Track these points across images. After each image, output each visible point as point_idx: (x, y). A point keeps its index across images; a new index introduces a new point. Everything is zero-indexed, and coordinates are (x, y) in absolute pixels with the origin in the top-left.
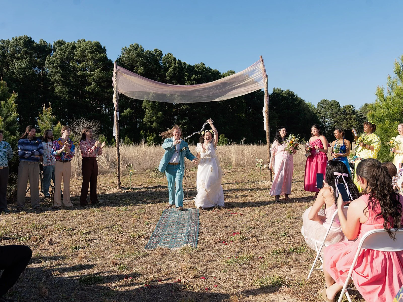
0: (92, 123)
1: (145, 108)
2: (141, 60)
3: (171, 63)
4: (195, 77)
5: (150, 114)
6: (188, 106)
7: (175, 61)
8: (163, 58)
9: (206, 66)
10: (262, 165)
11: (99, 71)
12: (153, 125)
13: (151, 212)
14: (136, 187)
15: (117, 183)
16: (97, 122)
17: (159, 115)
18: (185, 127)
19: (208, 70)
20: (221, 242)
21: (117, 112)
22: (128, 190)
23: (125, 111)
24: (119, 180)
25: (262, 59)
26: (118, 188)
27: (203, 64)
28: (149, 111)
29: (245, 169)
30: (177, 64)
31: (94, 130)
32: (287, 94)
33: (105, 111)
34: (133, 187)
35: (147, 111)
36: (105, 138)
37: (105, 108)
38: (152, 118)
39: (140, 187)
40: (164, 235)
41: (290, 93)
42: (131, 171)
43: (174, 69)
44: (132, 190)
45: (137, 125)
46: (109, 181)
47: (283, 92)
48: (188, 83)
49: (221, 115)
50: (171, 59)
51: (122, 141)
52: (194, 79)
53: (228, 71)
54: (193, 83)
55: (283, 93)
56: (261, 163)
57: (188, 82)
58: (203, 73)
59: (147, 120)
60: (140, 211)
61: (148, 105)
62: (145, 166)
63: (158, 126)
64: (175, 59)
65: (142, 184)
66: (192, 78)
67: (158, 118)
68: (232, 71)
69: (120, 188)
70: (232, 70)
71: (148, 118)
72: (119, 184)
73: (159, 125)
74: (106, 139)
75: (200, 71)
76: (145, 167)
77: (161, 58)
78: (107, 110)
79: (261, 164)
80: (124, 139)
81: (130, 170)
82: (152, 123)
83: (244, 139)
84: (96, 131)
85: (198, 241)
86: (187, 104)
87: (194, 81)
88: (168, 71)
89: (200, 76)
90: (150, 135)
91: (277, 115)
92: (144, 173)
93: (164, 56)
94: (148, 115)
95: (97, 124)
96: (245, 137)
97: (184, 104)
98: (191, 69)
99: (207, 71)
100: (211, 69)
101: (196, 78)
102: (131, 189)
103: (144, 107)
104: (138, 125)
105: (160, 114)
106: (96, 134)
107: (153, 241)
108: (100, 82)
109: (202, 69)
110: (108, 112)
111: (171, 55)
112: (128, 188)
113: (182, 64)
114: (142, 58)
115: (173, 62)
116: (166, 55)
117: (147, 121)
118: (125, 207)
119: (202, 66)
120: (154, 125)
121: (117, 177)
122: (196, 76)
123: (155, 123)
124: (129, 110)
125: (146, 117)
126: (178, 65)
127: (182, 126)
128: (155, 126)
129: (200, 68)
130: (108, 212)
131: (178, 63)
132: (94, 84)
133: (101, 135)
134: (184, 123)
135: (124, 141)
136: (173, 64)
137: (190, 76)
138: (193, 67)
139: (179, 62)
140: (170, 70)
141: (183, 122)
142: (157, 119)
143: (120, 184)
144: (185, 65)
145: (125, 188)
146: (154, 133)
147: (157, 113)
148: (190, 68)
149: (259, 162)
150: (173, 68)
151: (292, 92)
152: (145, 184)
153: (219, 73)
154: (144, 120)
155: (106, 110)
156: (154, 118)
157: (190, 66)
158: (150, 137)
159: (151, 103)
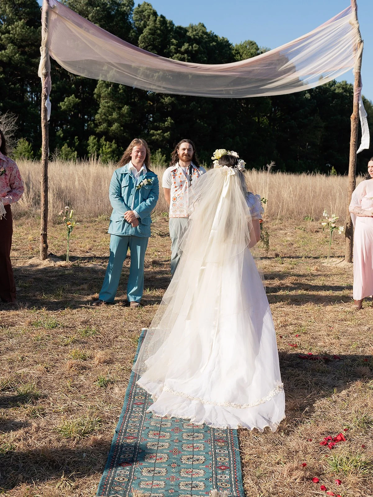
0: (6, 118)
1: (99, 96)
2: (96, 10)
3: (148, 20)
4: (188, 48)
5: (107, 108)
6: (173, 99)
7: (156, 18)
8: (135, 11)
9: (208, 31)
10: (335, 227)
11: (22, 25)
12: (112, 128)
13: (111, 338)
14: (78, 256)
15: (41, 246)
16: (14, 117)
17: (124, 111)
18: (166, 134)
19: (211, 37)
20: (307, 479)
21: (46, 99)
22: (63, 263)
23: (66, 100)
24: (45, 242)
25: (356, 4)
26: (41, 258)
27: (203, 26)
28: (107, 102)
29: (285, 226)
30: (158, 23)
31: (9, 130)
32: (343, 88)
33: (32, 98)
34: (73, 254)
35: (103, 102)
36: (29, 145)
37: (31, 92)
38: (112, 115)
39: (88, 255)
40: (148, 434)
41: (348, 87)
42: (70, 224)
43: (153, 32)
44: (71, 263)
45: (84, 125)
46: (25, 237)
47: (335, 84)
48: (176, 57)
49: (228, 118)
50: (148, 12)
51: (58, 152)
52: (186, 51)
53: (245, 41)
54: (184, 58)
55: (337, 86)
56: (334, 223)
57: (175, 55)
58: (202, 41)
59: (103, 117)
60: (86, 332)
61: (105, 91)
62: (97, 206)
63: (121, 130)
64: (155, 14)
65: (90, 249)
66: (183, 49)
67: (121, 115)
68: (251, 42)
69: (47, 258)
70: (251, 40)
71: (105, 114)
72: (45, 249)
73: (122, 128)
74: (31, 147)
75: (196, 38)
76: (97, 209)
77: (131, 9)
78: (35, 97)
79: (333, 225)
80: (61, 148)
81: (68, 223)
82: (110, 124)
83: (272, 163)
84: (12, 131)
85: (243, 465)
86: (172, 96)
87: (186, 55)
88: (142, 33)
89: (195, 47)
90: (106, 145)
91: (323, 124)
92: (95, 221)
93: (136, 6)
94: (103, 109)
95: (14, 120)
96: (273, 160)
97: (167, 95)
98: (181, 33)
99: (208, 38)
100: (216, 36)
101: (190, 49)
102: (68, 262)
103: (97, 95)
104: (86, 126)
105: (125, 109)
106: (12, 137)
107: (119, 458)
108: (24, 47)
109: (201, 35)
110: (36, 100)
111: (148, 5)
112: (63, 258)
113: (167, 23)
114: (98, 8)
115: (152, 18)
116: (139, 6)
117: (103, 119)
118: (53, 316)
119: (201, 29)
120: (115, 126)
121: (42, 234)
122: (189, 45)
123: (116, 124)
124: (73, 98)
125: (101, 112)
126: (160, 24)
127: (161, 133)
128: (116, 129)
129: (197, 33)
130: (12, 329)
131: (160, 21)
132: (10, 48)
133: (22, 140)
134: (165, 127)
135: (61, 152)
136: (152, 23)
137: (179, 45)
138: (186, 30)
139: (162, 19)
140: (146, 31)
141: (164, 125)
142: (119, 117)
143: (47, 248)
144: (171, 26)
145: (55, 256)
146: (114, 141)
147: (120, 108)
148: (180, 31)
149: (330, 220)
150: (150, 29)
151: (351, 85)
152: (97, 250)
153: (230, 45)
154: (97, 116)
155: (32, 96)
156: (115, 115)
157: (180, 28)
158: (105, 147)
159: (111, 89)
